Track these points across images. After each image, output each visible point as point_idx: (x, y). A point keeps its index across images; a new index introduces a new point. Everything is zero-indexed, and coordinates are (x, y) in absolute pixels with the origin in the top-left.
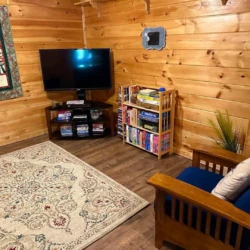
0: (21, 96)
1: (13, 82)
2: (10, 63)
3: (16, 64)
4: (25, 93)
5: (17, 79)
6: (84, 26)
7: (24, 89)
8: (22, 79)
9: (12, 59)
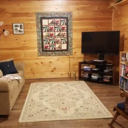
0: (71, 55)
1: (69, 47)
2: (69, 38)
3: (72, 39)
4: (74, 54)
5: (71, 46)
6: (113, 19)
7: (74, 52)
8: (74, 46)
9: (70, 37)
